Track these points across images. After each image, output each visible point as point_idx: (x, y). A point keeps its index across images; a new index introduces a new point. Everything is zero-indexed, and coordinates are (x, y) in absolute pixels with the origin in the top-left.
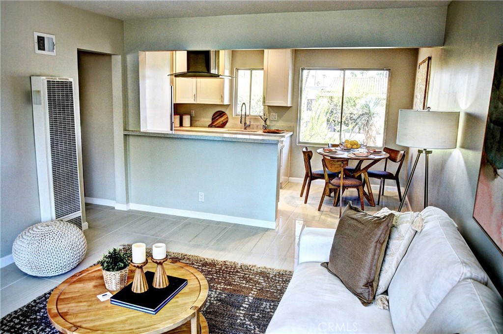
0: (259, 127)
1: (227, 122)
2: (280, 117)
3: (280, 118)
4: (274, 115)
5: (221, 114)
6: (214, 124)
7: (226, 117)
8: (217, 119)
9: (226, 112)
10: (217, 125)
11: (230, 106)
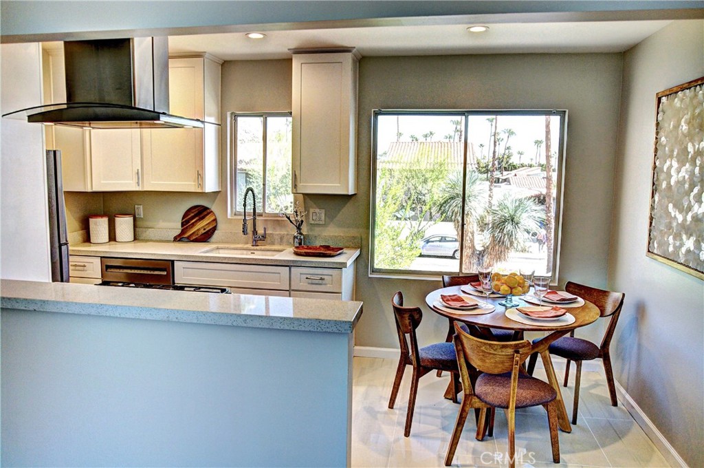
0: (285, 238)
1: (215, 228)
2: (330, 217)
3: (331, 220)
4: (317, 213)
5: (200, 212)
6: (187, 235)
7: (212, 218)
8: (193, 225)
9: (213, 209)
10: (194, 238)
11: (219, 195)
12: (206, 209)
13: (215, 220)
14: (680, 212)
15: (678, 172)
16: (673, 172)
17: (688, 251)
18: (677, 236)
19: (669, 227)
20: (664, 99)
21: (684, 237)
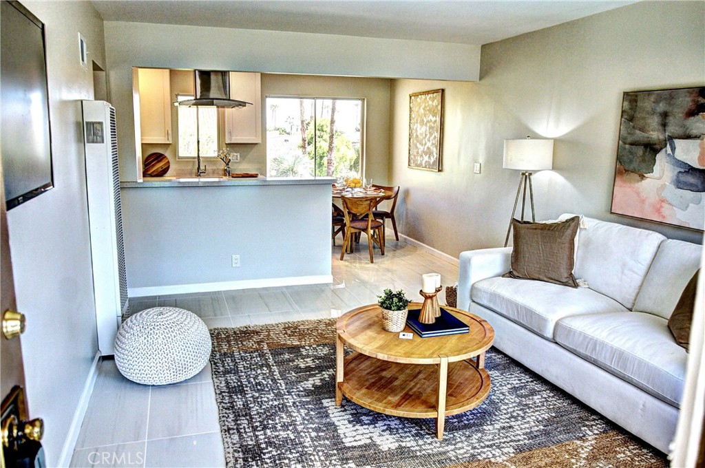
0: (216, 172)
1: (168, 167)
2: (243, 157)
3: (244, 159)
4: (234, 156)
5: (159, 157)
6: (149, 173)
7: (166, 161)
8: (154, 165)
9: (166, 155)
10: (155, 174)
11: (170, 146)
12: (162, 155)
13: (168, 162)
14: (422, 145)
15: (420, 129)
16: (418, 129)
17: (426, 162)
18: (421, 156)
19: (418, 153)
20: (413, 98)
21: (424, 156)
